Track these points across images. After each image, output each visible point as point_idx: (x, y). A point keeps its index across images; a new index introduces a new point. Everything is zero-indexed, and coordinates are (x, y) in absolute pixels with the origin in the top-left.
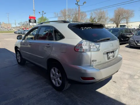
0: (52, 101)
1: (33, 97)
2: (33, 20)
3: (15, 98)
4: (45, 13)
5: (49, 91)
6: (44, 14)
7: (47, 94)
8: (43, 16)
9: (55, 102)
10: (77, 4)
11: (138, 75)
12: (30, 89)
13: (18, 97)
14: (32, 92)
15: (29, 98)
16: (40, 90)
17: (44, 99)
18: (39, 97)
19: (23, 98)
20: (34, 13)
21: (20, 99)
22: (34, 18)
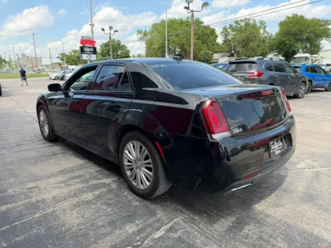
0: (103, 207)
1: (65, 199)
2: (90, 48)
3: (29, 200)
4: (115, 31)
5: (101, 190)
7: (95, 195)
8: (110, 37)
9: (109, 209)
10: (187, 8)
12: (62, 185)
13: (33, 200)
14: (66, 190)
15: (56, 200)
16: (83, 188)
17: (88, 202)
18: (77, 199)
19: (44, 201)
20: (92, 32)
21: (38, 202)
22: (92, 42)
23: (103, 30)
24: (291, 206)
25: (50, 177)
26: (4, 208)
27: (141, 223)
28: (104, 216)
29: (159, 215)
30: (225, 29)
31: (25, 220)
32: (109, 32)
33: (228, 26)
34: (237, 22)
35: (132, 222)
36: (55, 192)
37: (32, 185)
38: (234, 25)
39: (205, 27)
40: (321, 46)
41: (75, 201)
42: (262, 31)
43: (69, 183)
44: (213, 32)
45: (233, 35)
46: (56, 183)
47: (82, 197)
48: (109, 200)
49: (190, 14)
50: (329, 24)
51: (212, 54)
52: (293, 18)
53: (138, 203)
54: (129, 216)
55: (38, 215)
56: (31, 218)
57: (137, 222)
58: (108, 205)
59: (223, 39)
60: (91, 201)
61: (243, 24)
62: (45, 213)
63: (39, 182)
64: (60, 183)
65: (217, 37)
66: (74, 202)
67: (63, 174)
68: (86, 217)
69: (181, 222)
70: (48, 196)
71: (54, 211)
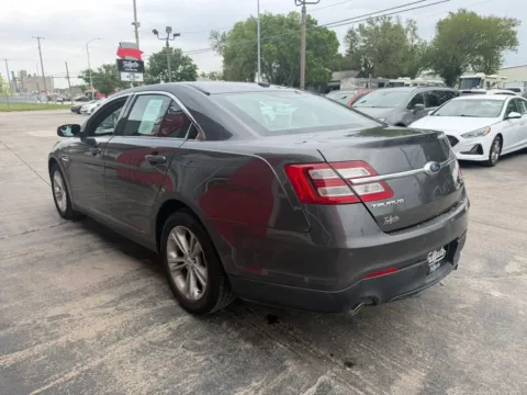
0: (188, 353)
1: (119, 339)
2: (133, 62)
3: (53, 342)
4: (175, 35)
5: (179, 319)
6: (171, 37)
7: (170, 329)
8: (167, 44)
9: (200, 359)
11: (519, 262)
12: (110, 310)
13: (62, 340)
14: (118, 321)
15: (104, 341)
16: (147, 314)
17: (161, 344)
18: (140, 338)
19: (81, 344)
20: (137, 37)
21: (71, 345)
22: (137, 53)
23: (155, 32)
24: (515, 346)
25: (87, 295)
26: (9, 360)
27: (263, 386)
28: (193, 371)
29: (290, 369)
30: (351, 32)
31: (51, 385)
32: (166, 35)
33: (356, 26)
34: (370, 21)
35: (245, 385)
36: (101, 325)
37: (58, 310)
38: (366, 25)
39: (319, 29)
40: (501, 59)
41: (136, 342)
42: (409, 36)
43: (121, 305)
44: (332, 36)
45: (365, 41)
46: (99, 307)
47: (150, 333)
48: (197, 339)
49: (300, 8)
50: (514, 25)
51: (331, 74)
52: (459, 15)
53: (248, 346)
54: (237, 372)
55: (73, 374)
56: (62, 380)
57: (254, 384)
58: (198, 349)
59: (348, 48)
60: (164, 341)
61: (379, 24)
62: (86, 368)
63: (69, 305)
64: (107, 305)
65: (338, 45)
66: (136, 345)
67: (109, 288)
68: (161, 374)
69: (332, 381)
70: (88, 333)
71: (103, 364)
